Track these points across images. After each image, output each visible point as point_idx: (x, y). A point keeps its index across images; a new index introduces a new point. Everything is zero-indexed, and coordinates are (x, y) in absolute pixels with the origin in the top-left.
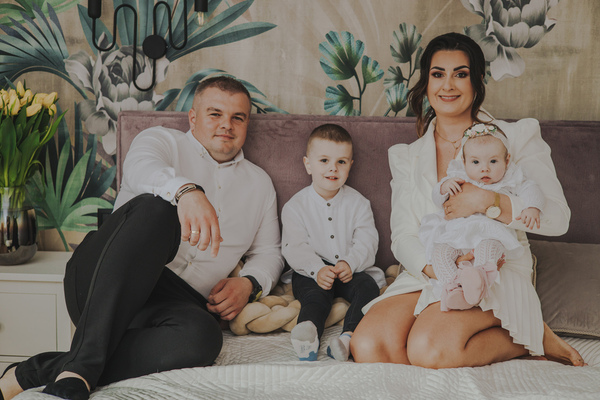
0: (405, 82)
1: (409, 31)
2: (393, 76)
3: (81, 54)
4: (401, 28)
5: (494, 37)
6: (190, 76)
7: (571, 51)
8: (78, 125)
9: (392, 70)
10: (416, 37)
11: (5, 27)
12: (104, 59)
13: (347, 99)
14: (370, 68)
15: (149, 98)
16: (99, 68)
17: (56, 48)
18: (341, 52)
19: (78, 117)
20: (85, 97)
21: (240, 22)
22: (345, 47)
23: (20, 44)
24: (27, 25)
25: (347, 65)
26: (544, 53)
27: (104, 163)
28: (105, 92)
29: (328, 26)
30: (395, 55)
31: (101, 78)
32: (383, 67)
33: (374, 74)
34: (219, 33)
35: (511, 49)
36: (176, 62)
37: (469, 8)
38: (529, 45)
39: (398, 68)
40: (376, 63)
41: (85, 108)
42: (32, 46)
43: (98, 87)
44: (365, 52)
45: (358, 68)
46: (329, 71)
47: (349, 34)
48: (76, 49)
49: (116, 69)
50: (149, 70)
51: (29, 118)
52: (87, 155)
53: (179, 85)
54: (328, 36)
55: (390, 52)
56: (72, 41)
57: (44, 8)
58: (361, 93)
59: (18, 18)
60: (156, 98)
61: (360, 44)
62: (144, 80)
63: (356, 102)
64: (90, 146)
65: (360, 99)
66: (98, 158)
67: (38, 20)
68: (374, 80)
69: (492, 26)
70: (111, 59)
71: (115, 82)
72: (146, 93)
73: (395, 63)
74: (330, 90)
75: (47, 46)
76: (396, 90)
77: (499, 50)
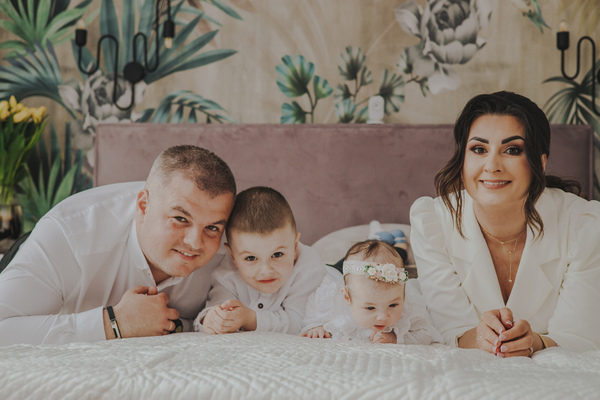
0: (352, 98)
1: (355, 53)
2: (340, 92)
3: (72, 81)
4: (348, 50)
5: (431, 56)
6: (164, 97)
7: (502, 66)
8: (67, 142)
9: (340, 87)
10: (361, 58)
11: (11, 60)
12: (92, 83)
13: (300, 114)
14: (320, 85)
15: (128, 116)
16: (88, 91)
17: (51, 76)
18: (295, 73)
19: (68, 135)
20: (74, 117)
21: (207, 49)
22: (298, 69)
23: (23, 74)
24: (29, 57)
25: (300, 84)
26: (477, 68)
27: (89, 174)
28: (92, 112)
29: (285, 51)
30: (342, 73)
31: (89, 101)
32: (332, 85)
33: (324, 91)
34: (189, 59)
35: (447, 66)
36: (153, 85)
37: (407, 31)
38: (464, 61)
39: (346, 86)
40: (326, 82)
41: (74, 127)
42: (32, 75)
43: (86, 108)
44: (316, 72)
45: (310, 87)
46: (284, 89)
47: (302, 57)
48: (69, 77)
49: (101, 92)
50: (128, 93)
51: (16, 125)
52: (74, 168)
53: (154, 104)
54: (283, 60)
55: (338, 72)
56: (65, 70)
57: (44, 42)
58: (313, 108)
59: (22, 51)
60: (135, 116)
61: (312, 65)
62: (124, 101)
63: (308, 117)
64: (78, 160)
65: (312, 113)
66: (84, 170)
67: (39, 54)
68: (324, 96)
69: (429, 45)
70: (97, 84)
71: (100, 103)
72: (126, 112)
73: (343, 81)
74: (286, 106)
75: (44, 75)
76: (344, 104)
77: (436, 67)
